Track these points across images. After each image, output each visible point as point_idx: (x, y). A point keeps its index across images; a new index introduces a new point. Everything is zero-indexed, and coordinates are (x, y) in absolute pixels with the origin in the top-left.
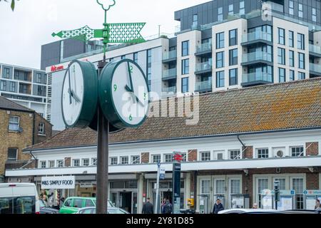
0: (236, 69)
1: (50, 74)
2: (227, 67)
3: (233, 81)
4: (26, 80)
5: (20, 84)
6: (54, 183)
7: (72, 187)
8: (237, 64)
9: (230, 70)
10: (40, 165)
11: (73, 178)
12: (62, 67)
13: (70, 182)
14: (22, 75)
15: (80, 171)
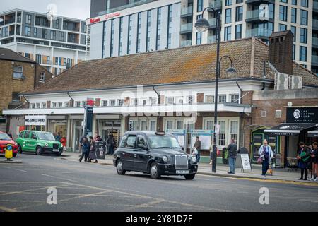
0: (241, 25)
1: (89, 26)
2: (234, 23)
3: (239, 34)
4: (74, 30)
5: (69, 33)
6: (33, 120)
7: (44, 124)
8: (242, 20)
9: (236, 26)
10: (31, 106)
11: (44, 117)
12: (98, 20)
13: (43, 120)
14: (71, 25)
15: (49, 111)
